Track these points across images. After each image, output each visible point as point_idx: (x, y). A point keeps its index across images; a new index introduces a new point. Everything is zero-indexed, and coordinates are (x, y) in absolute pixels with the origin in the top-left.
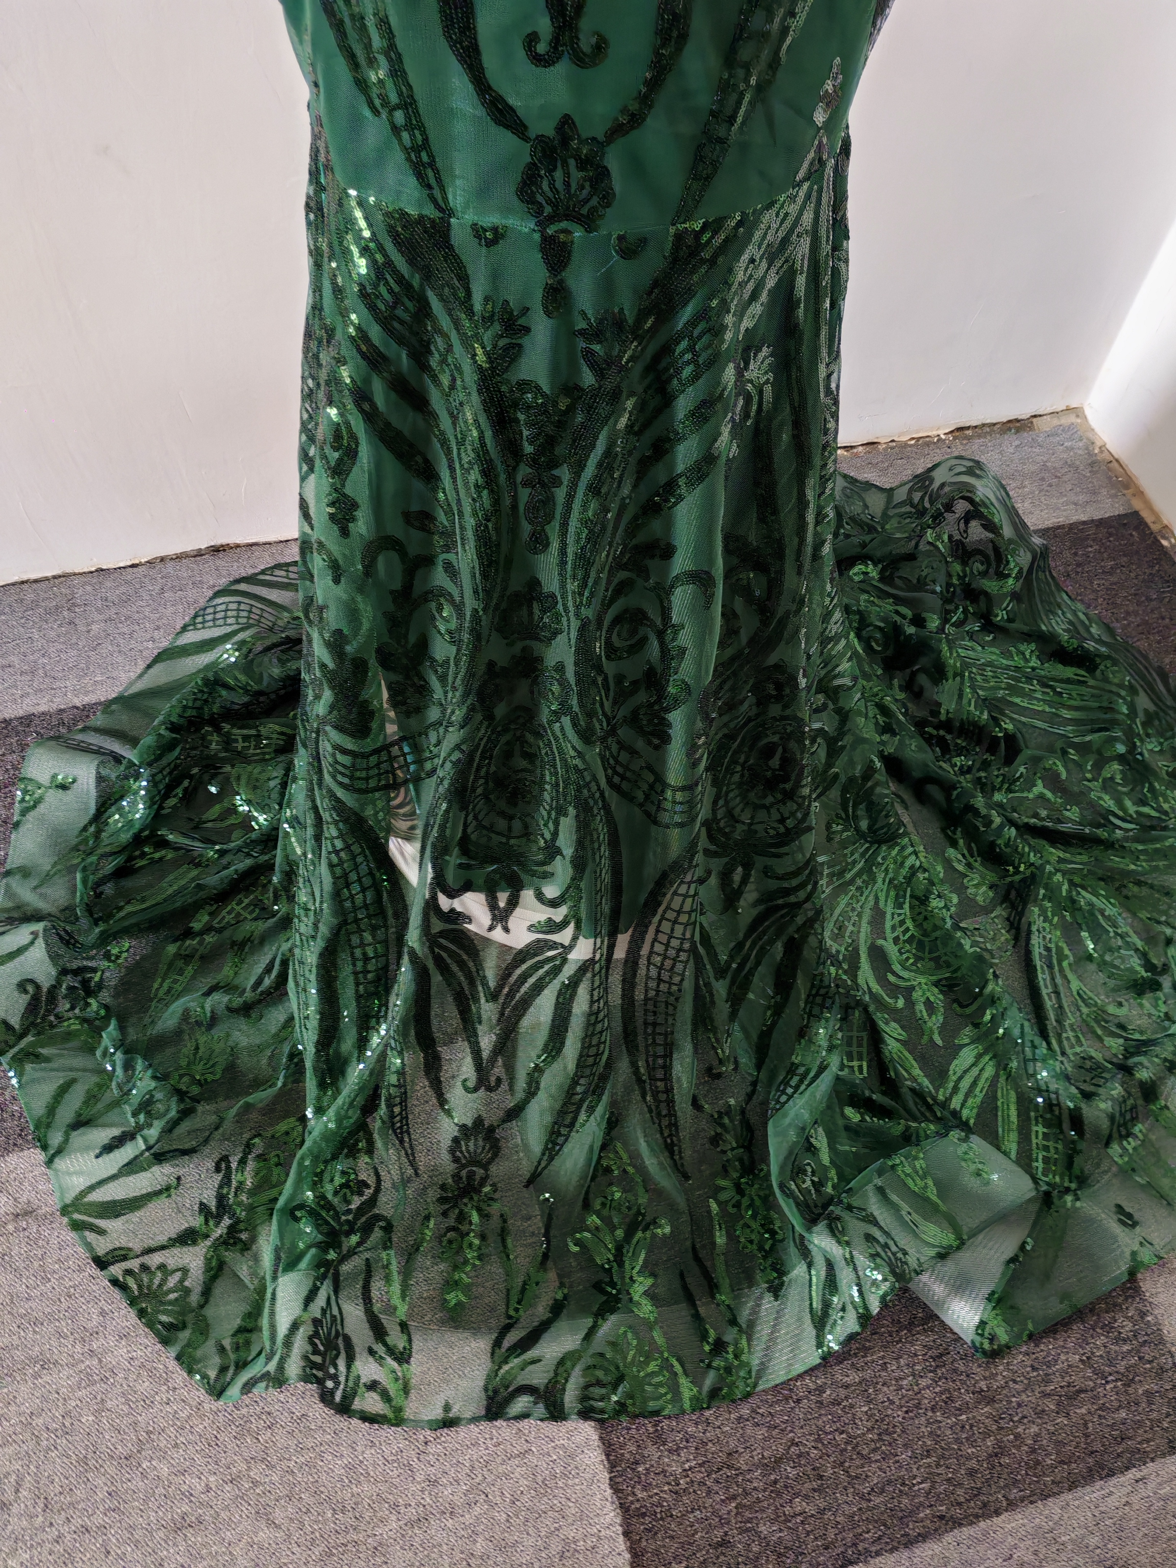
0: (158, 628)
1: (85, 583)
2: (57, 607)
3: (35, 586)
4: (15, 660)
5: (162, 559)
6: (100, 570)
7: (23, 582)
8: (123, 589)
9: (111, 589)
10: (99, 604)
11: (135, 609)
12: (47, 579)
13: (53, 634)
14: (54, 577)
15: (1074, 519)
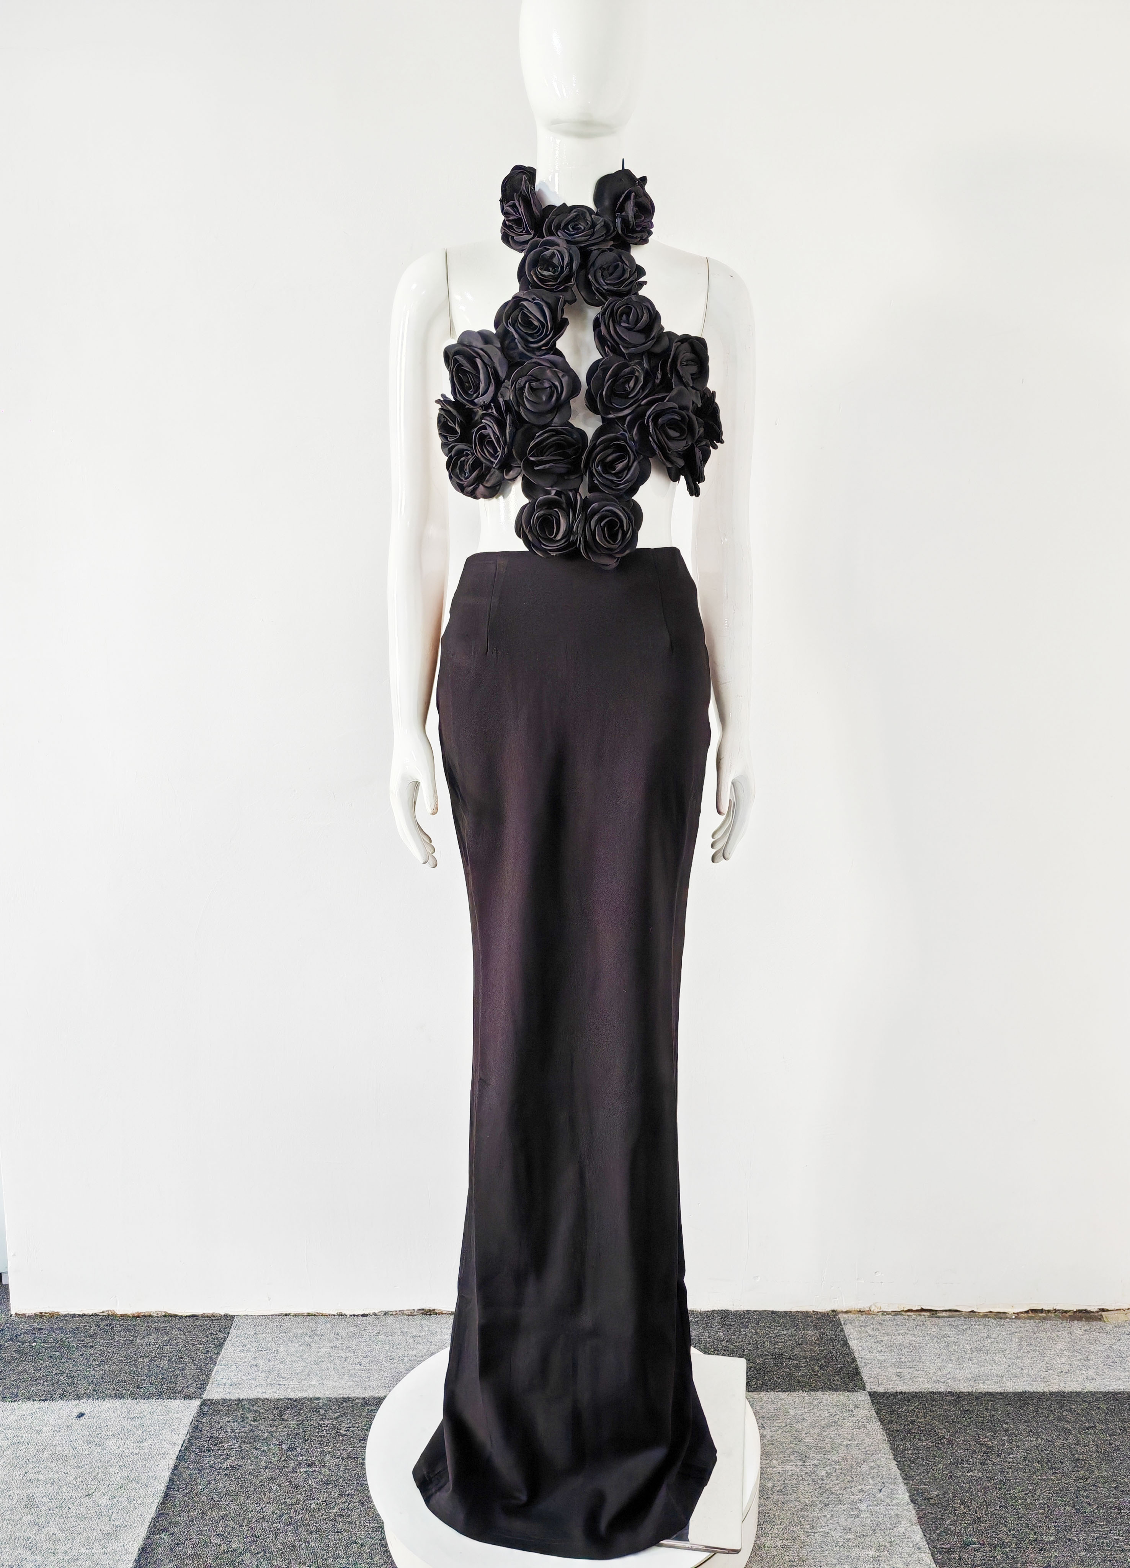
0: (366, 1357)
1: (327, 1322)
2: (302, 1334)
3: (293, 1319)
4: (261, 1362)
5: (386, 1314)
6: (340, 1315)
7: (286, 1315)
8: (351, 1329)
9: (343, 1328)
10: (332, 1336)
11: (355, 1342)
12: (302, 1315)
13: (293, 1350)
14: (309, 1315)
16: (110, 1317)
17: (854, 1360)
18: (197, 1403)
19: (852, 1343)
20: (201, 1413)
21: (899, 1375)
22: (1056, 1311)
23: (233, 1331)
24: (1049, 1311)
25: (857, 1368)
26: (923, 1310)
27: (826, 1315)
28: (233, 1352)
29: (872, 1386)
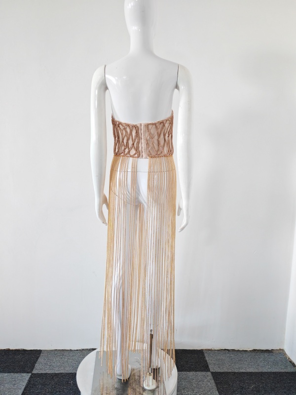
1: (67, 352)
2: (60, 355)
4: (48, 363)
6: (71, 350)
7: (56, 350)
8: (74, 354)
9: (71, 354)
10: (68, 356)
12: (60, 350)
13: (57, 359)
15: (281, 371)
16: (8, 350)
17: (207, 363)
18: (30, 374)
19: (207, 358)
20: (31, 377)
21: (219, 367)
22: (260, 350)
23: (41, 354)
24: (258, 350)
25: (208, 365)
26: (225, 349)
27: (200, 350)
28: (41, 360)
29: (212, 370)
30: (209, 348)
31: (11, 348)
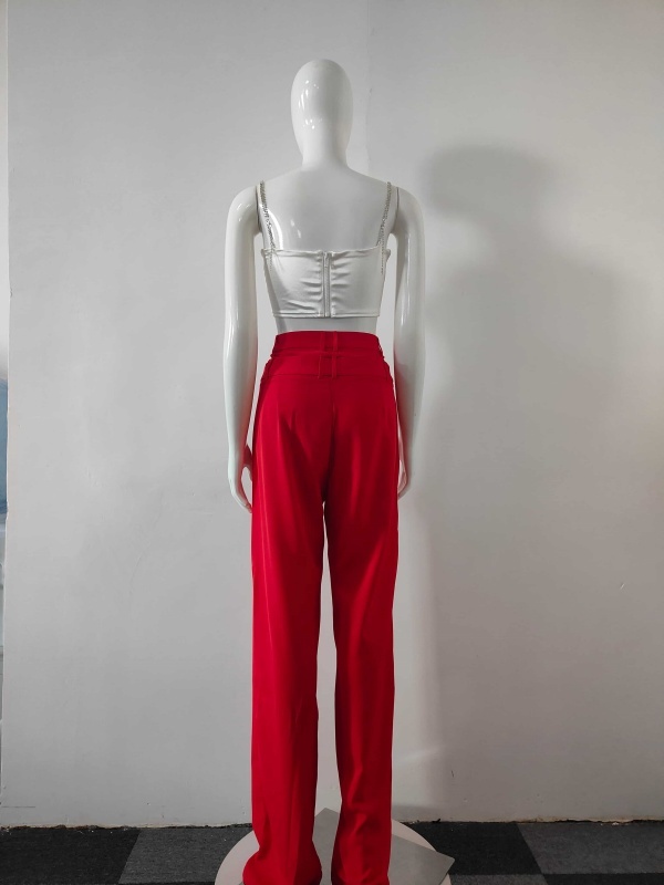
16: (62, 828)
17: (531, 853)
19: (529, 842)
21: (561, 863)
22: (649, 821)
23: (139, 839)
24: (645, 821)
25: (533, 859)
26: (568, 821)
27: (510, 823)
28: (138, 851)
29: (545, 870)
30: (531, 817)
31: (69, 824)
